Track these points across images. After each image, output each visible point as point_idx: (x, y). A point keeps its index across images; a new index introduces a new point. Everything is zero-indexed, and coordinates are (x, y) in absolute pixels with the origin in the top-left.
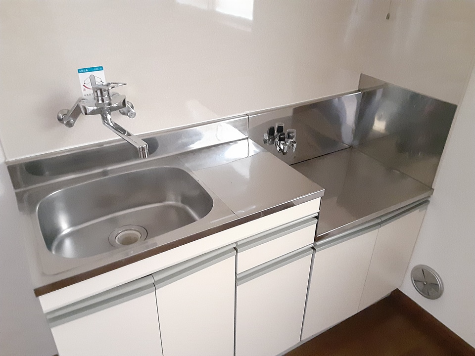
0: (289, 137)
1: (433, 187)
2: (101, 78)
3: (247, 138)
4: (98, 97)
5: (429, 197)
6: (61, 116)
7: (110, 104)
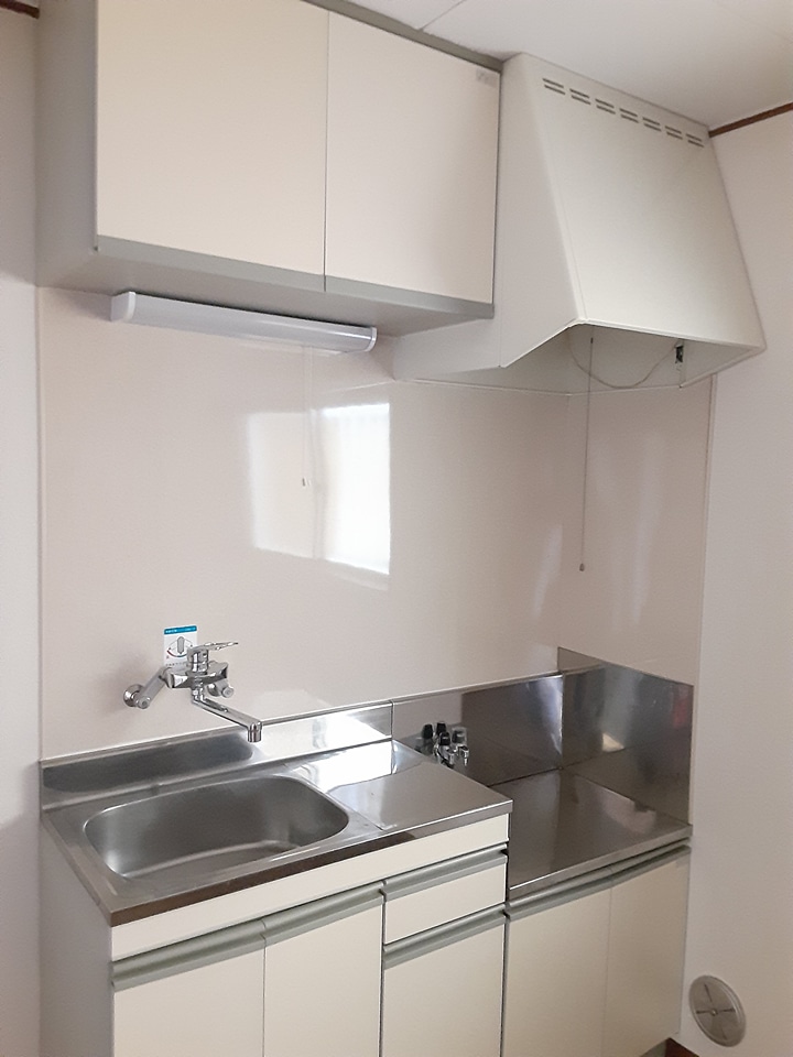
0: (456, 740)
1: (690, 822)
2: (192, 640)
3: (390, 740)
4: (193, 663)
5: (686, 839)
6: (128, 695)
7: (206, 673)
